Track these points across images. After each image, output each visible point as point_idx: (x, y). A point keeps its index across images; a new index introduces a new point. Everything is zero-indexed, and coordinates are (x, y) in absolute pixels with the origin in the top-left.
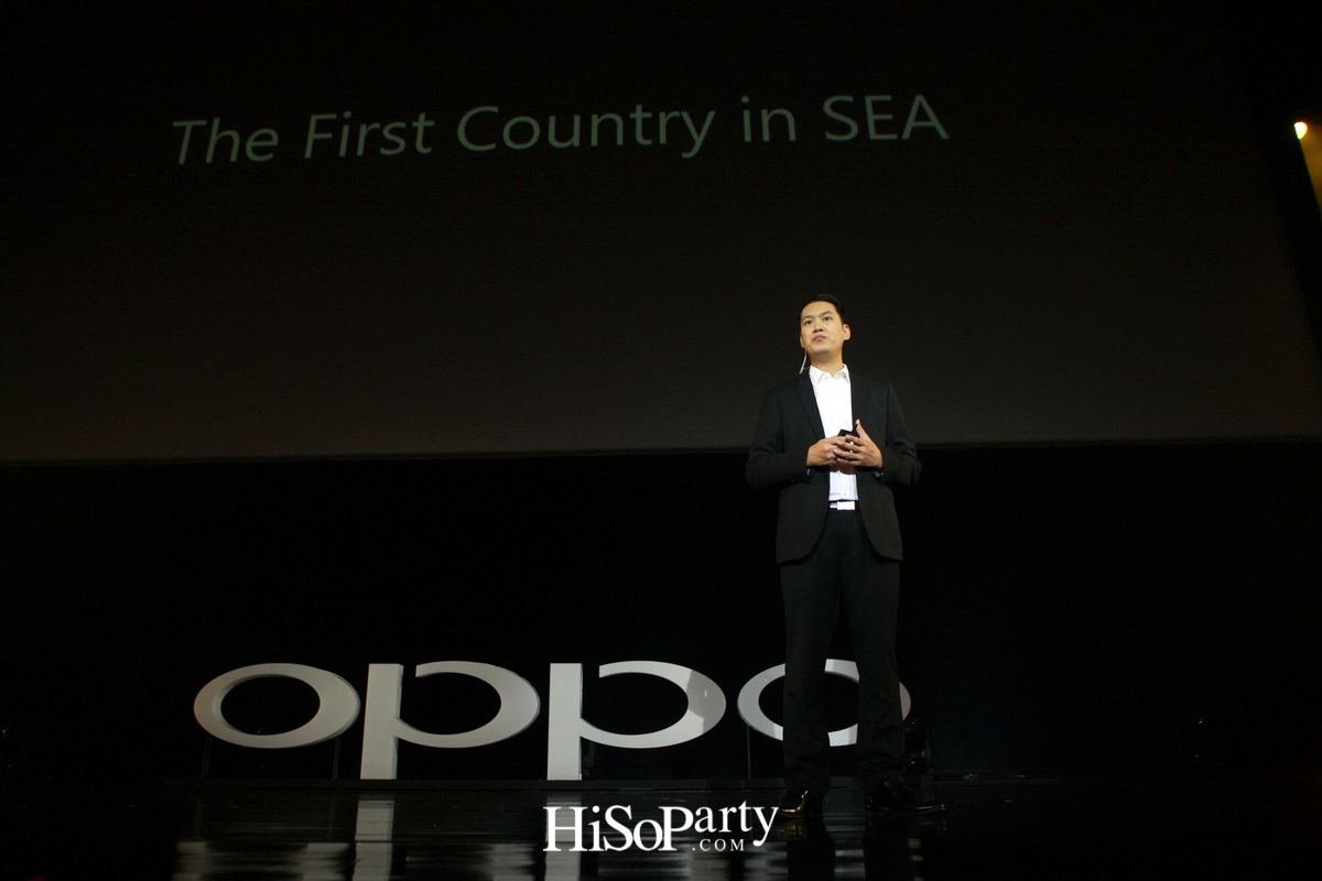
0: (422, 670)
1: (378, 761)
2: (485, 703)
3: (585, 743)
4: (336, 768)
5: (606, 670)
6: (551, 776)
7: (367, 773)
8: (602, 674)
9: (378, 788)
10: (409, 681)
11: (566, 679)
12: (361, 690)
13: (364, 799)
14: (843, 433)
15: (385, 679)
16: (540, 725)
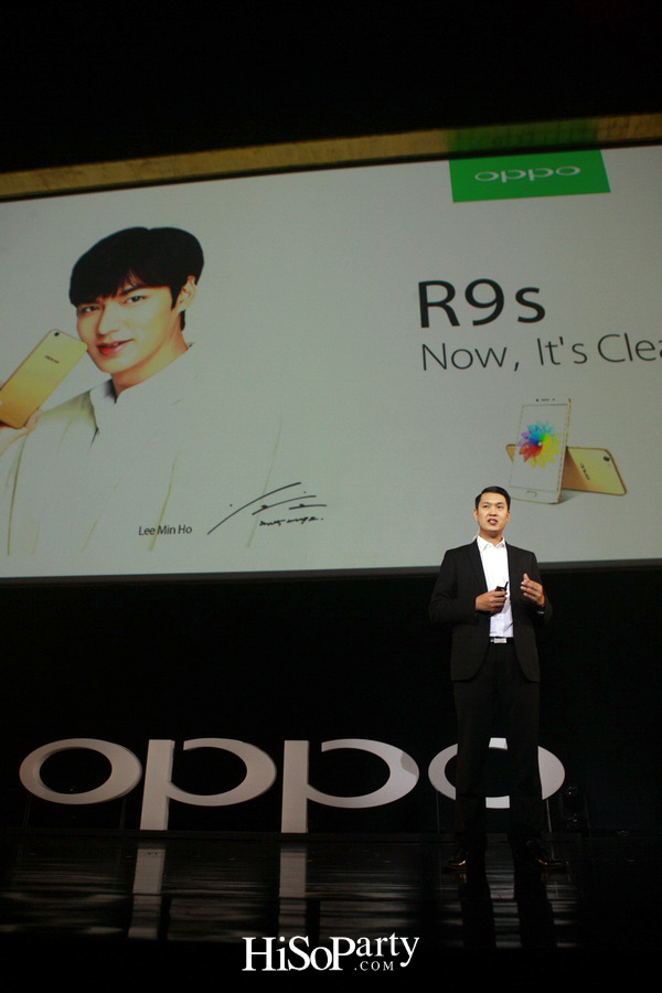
0: (188, 745)
1: (154, 816)
2: (234, 771)
4: (122, 820)
5: (326, 746)
7: (145, 825)
8: (323, 749)
9: (153, 838)
10: (179, 753)
11: (297, 753)
12: (143, 759)
13: (143, 848)
14: (499, 589)
16: (276, 790)
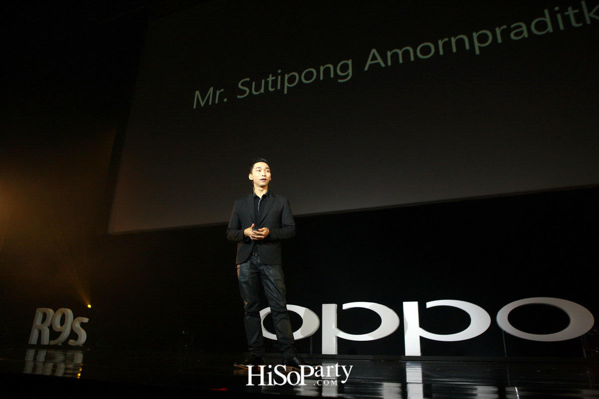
2: (374, 321)
3: (422, 339)
4: (311, 349)
6: (407, 354)
10: (340, 311)
11: (411, 309)
12: (320, 316)
15: (330, 311)
16: (400, 331)
